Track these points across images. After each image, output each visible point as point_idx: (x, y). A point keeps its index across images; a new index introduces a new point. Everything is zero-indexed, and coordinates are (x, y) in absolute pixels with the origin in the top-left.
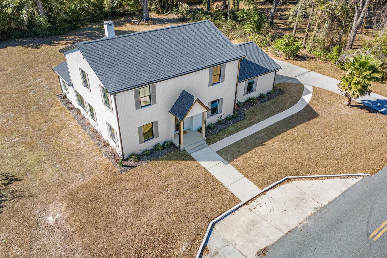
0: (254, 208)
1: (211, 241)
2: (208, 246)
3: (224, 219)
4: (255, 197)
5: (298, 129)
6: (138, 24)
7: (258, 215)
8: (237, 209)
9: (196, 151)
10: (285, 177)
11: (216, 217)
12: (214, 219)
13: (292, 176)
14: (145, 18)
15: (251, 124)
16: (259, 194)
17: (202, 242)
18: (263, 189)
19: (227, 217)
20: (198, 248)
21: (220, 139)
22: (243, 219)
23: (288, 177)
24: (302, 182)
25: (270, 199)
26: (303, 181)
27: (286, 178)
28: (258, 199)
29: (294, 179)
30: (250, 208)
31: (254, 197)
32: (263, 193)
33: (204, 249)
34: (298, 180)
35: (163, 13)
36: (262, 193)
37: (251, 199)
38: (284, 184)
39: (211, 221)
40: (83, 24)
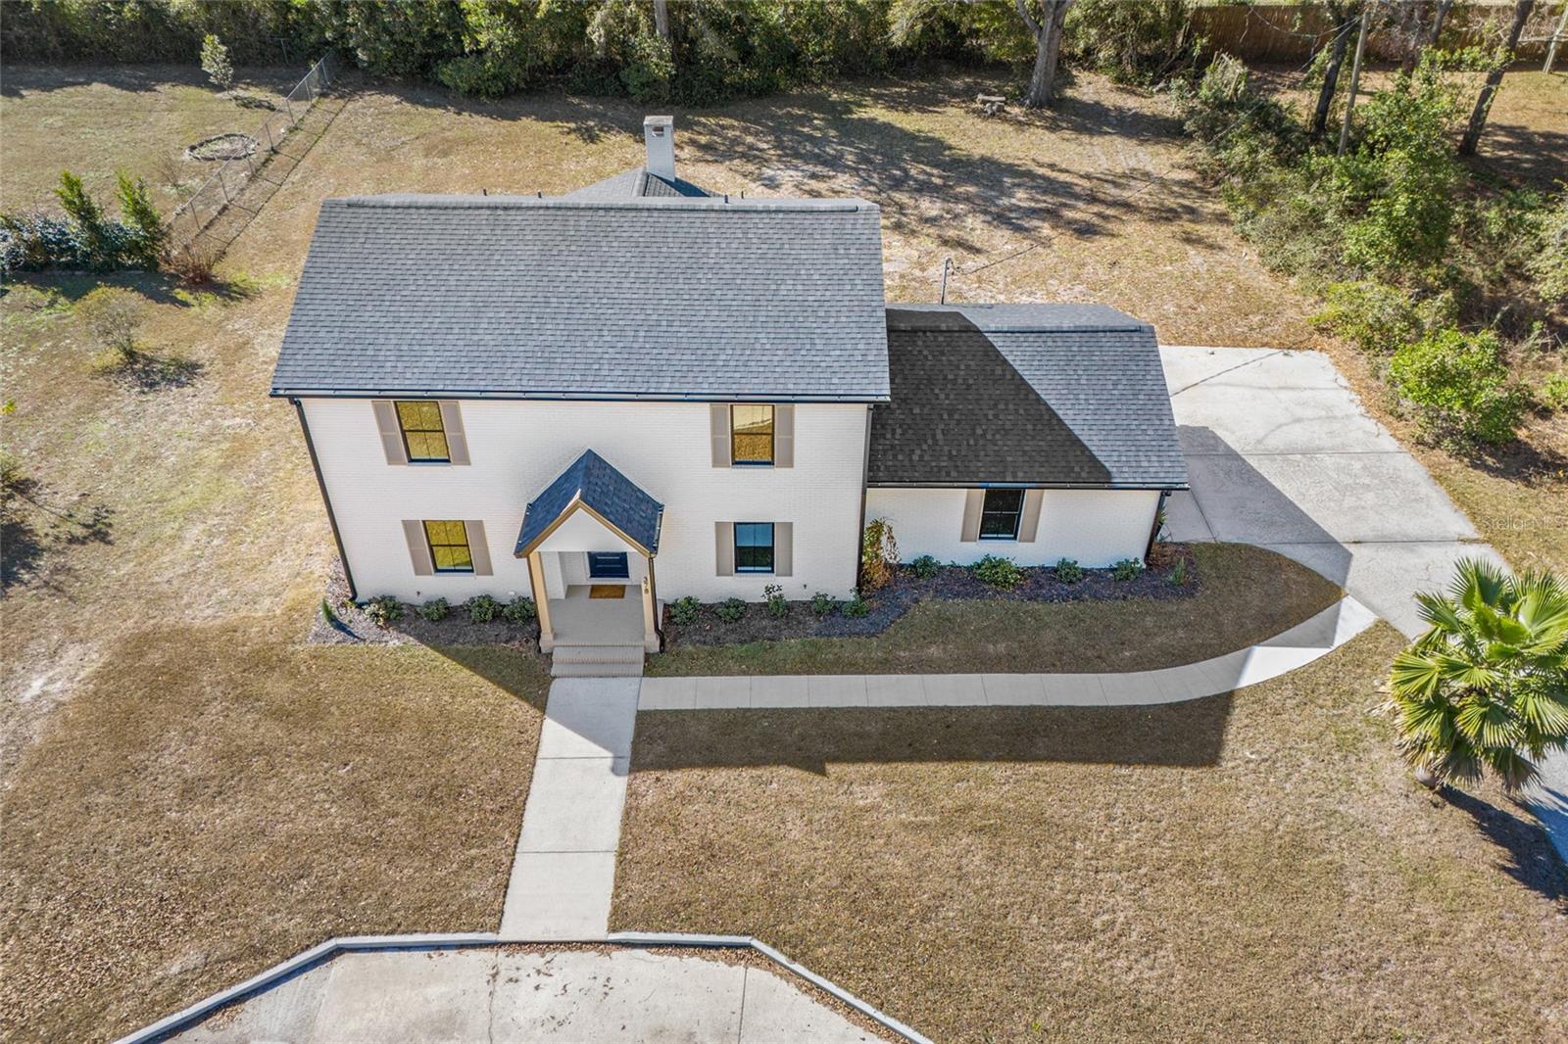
0: (511, 980)
1: (272, 998)
2: (248, 1004)
3: (387, 954)
4: (561, 943)
5: (1036, 777)
6: (993, 115)
7: (494, 1007)
8: (461, 946)
9: (585, 676)
10: (745, 934)
11: (366, 934)
12: (355, 934)
13: (774, 946)
14: (1032, 94)
15: (886, 666)
16: (583, 943)
17: (240, 981)
18: (614, 931)
19: (404, 954)
20: (210, 993)
21: (713, 670)
22: (433, 991)
23: (755, 943)
24: (789, 991)
25: (601, 980)
26: (796, 991)
27: (746, 940)
28: (562, 957)
29: (772, 963)
30: (502, 968)
31: (557, 943)
32: (602, 946)
33: (226, 1007)
34: (781, 976)
35: (1141, 84)
36: (601, 943)
37: (538, 943)
38: (715, 959)
39: (340, 936)
40: (805, 79)
